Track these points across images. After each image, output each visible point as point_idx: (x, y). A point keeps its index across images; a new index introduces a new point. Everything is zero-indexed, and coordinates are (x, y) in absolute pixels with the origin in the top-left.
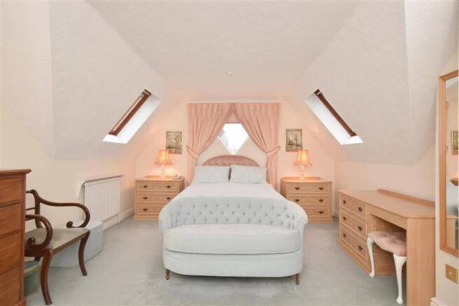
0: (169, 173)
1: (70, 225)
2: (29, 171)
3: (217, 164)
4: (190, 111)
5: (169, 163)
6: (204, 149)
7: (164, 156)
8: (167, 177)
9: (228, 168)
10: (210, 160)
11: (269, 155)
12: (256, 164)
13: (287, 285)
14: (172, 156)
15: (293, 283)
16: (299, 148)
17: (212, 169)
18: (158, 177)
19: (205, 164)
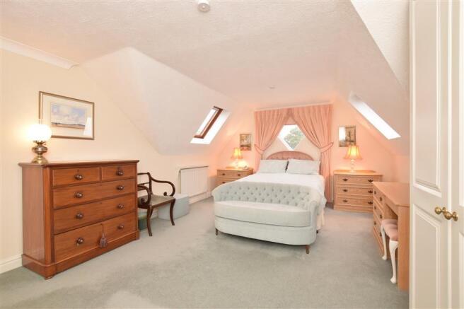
0: (241, 165)
1: (165, 194)
2: (138, 161)
3: (277, 158)
4: (256, 117)
5: (241, 158)
6: (267, 146)
7: (237, 153)
8: (240, 168)
9: (285, 162)
10: (272, 155)
11: (323, 150)
12: (311, 159)
13: (298, 252)
14: (243, 152)
15: (304, 253)
16: (352, 143)
17: (274, 162)
18: (233, 168)
19: (268, 159)
